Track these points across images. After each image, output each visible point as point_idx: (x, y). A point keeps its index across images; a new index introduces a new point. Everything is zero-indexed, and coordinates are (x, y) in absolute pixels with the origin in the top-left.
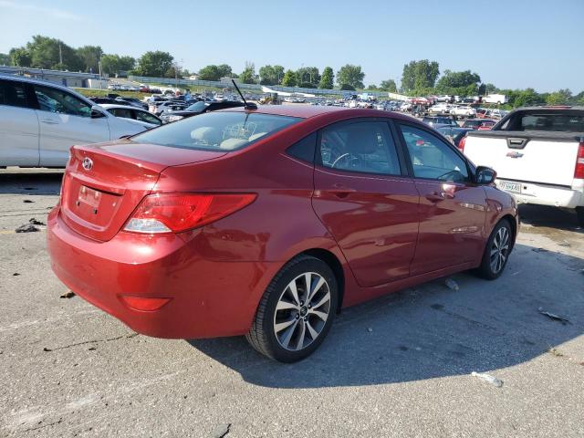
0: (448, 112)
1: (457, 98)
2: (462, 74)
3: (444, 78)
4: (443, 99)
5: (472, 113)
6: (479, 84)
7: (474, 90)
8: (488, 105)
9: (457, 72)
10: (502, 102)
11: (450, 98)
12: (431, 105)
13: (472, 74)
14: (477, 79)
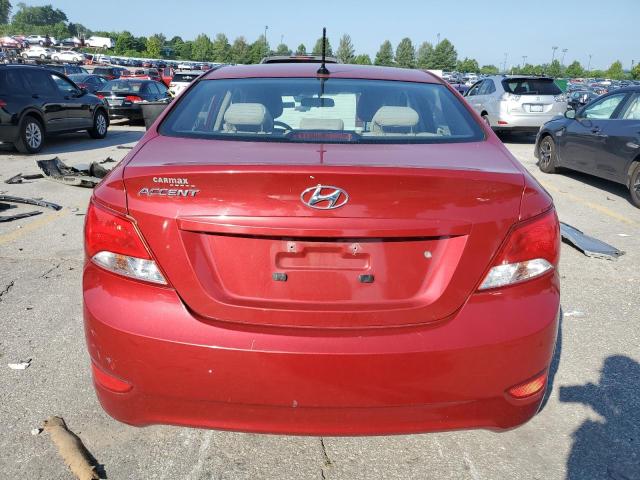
0: (49, 58)
1: (53, 40)
2: (42, 9)
3: (19, 13)
4: (34, 40)
5: (80, 59)
6: (67, 24)
7: (65, 30)
8: (94, 50)
9: (34, 6)
10: (109, 46)
11: (44, 40)
12: (22, 48)
13: (54, 9)
14: (63, 16)
